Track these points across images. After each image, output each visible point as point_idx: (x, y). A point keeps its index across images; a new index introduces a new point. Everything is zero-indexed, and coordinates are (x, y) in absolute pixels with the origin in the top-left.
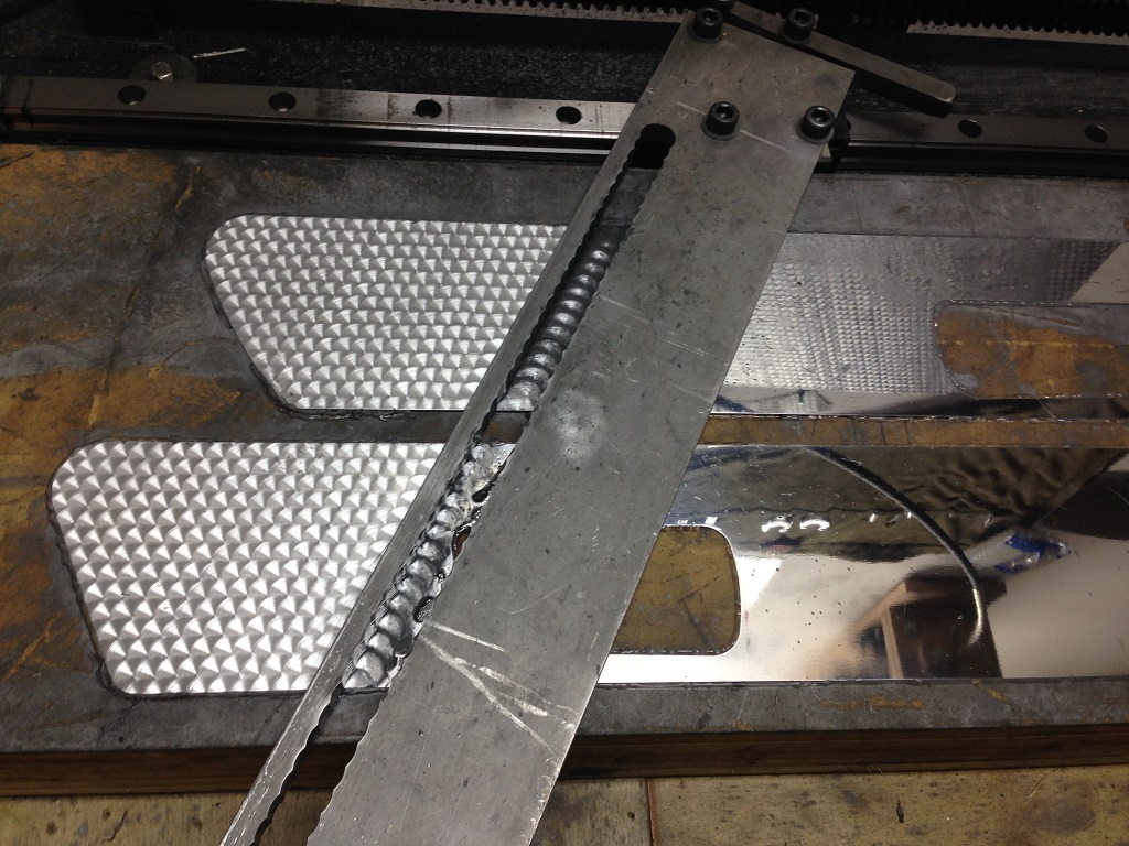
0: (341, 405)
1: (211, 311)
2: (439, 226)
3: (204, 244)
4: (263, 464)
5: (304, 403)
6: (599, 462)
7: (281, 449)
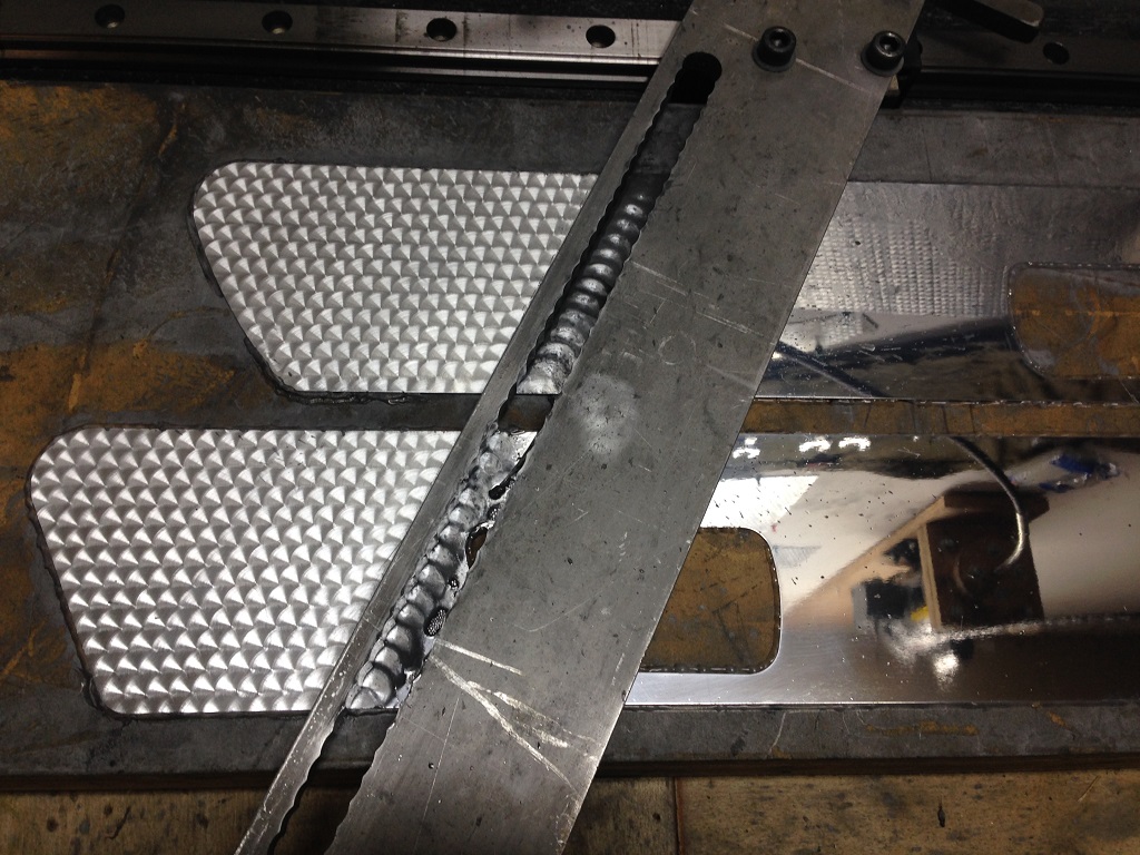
0: (343, 387)
1: (200, 277)
2: (452, 175)
3: (191, 198)
4: (258, 456)
5: (303, 385)
6: (629, 457)
7: (278, 438)
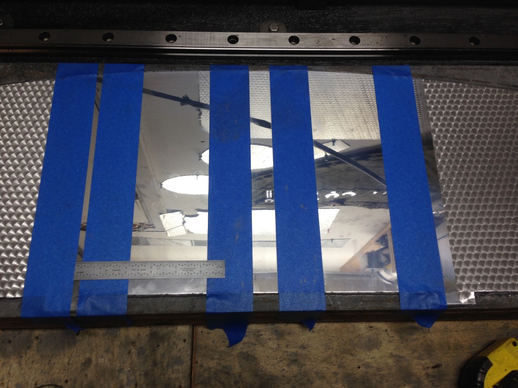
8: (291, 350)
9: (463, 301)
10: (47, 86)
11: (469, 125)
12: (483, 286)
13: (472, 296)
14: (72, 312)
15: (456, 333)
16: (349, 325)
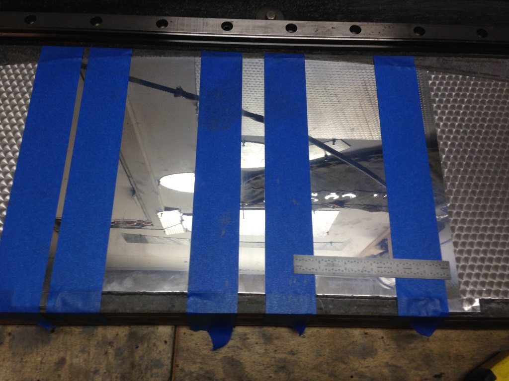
8: (279, 356)
9: (467, 308)
10: (29, 70)
11: (476, 120)
12: (489, 292)
13: (477, 303)
14: (40, 308)
15: (457, 343)
16: (342, 331)
